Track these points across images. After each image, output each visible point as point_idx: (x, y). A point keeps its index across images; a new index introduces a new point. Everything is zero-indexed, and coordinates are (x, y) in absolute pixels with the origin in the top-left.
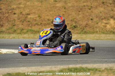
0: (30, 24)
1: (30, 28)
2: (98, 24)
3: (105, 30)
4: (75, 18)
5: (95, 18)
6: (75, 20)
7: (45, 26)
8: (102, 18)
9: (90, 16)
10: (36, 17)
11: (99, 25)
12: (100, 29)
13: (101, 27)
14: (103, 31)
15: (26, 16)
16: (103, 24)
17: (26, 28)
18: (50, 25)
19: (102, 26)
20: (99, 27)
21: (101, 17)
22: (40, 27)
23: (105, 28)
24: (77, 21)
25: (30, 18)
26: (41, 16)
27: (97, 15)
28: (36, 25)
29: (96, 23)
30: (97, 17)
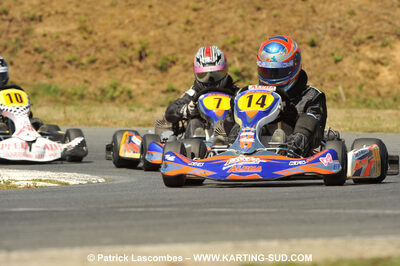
0: (43, 63)
1: (45, 81)
2: (340, 64)
3: (374, 92)
4: (240, 36)
5: (327, 38)
6: (240, 46)
7: (108, 69)
8: (356, 37)
9: (303, 28)
10: (69, 34)
11: (346, 71)
12: (350, 87)
13: (356, 79)
14: (363, 96)
15: (25, 26)
16: (362, 65)
17: (29, 79)
18: (131, 69)
19: (359, 74)
20: (345, 75)
21: (355, 32)
22: (89, 74)
23: (372, 82)
24: (247, 49)
25: (45, 35)
26: (90, 28)
27: (337, 25)
28: (72, 68)
29: (332, 60)
30: (335, 35)
